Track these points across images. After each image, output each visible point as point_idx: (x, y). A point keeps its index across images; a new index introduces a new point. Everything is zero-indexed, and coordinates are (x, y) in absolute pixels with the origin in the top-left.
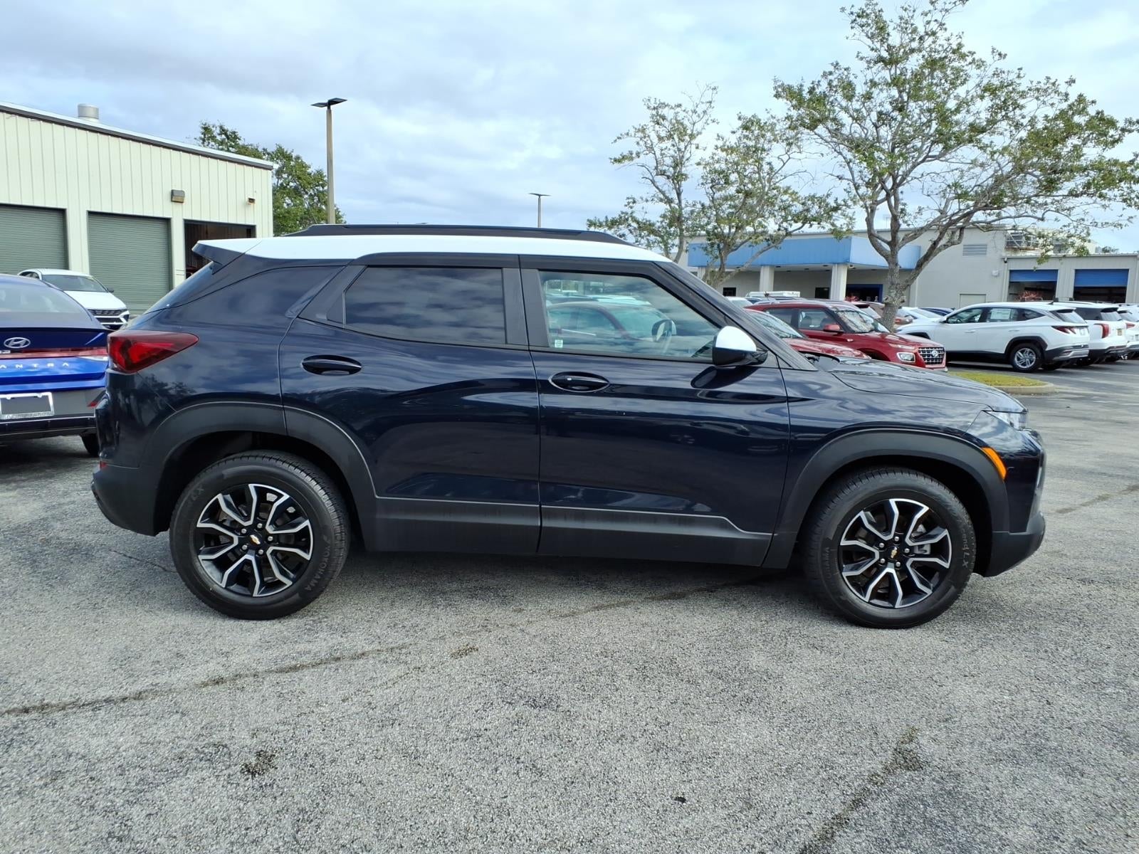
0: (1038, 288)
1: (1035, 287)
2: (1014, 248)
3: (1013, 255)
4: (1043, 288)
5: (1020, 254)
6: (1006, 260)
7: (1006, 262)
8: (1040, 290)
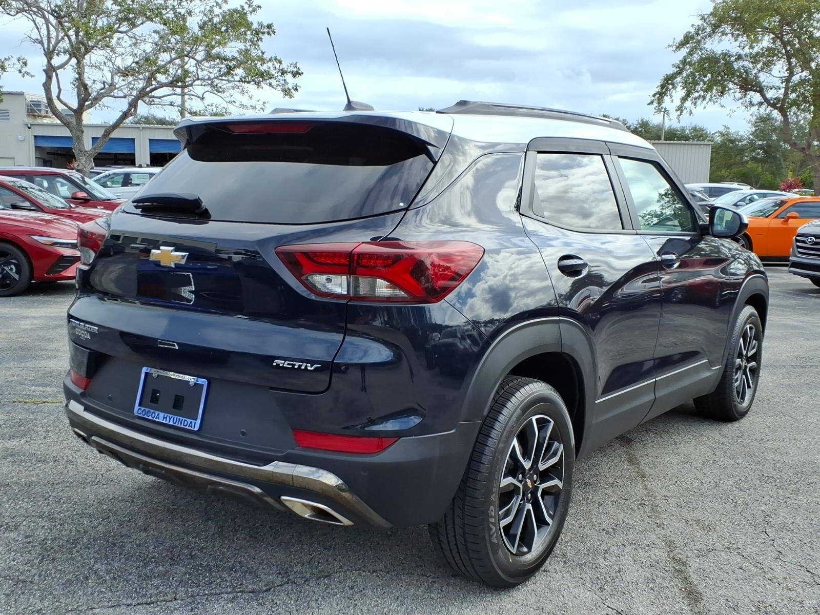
0: (56, 152)
1: (53, 151)
2: (35, 115)
3: (35, 122)
4: (59, 152)
5: (39, 121)
6: (29, 126)
7: (29, 128)
8: (58, 154)
